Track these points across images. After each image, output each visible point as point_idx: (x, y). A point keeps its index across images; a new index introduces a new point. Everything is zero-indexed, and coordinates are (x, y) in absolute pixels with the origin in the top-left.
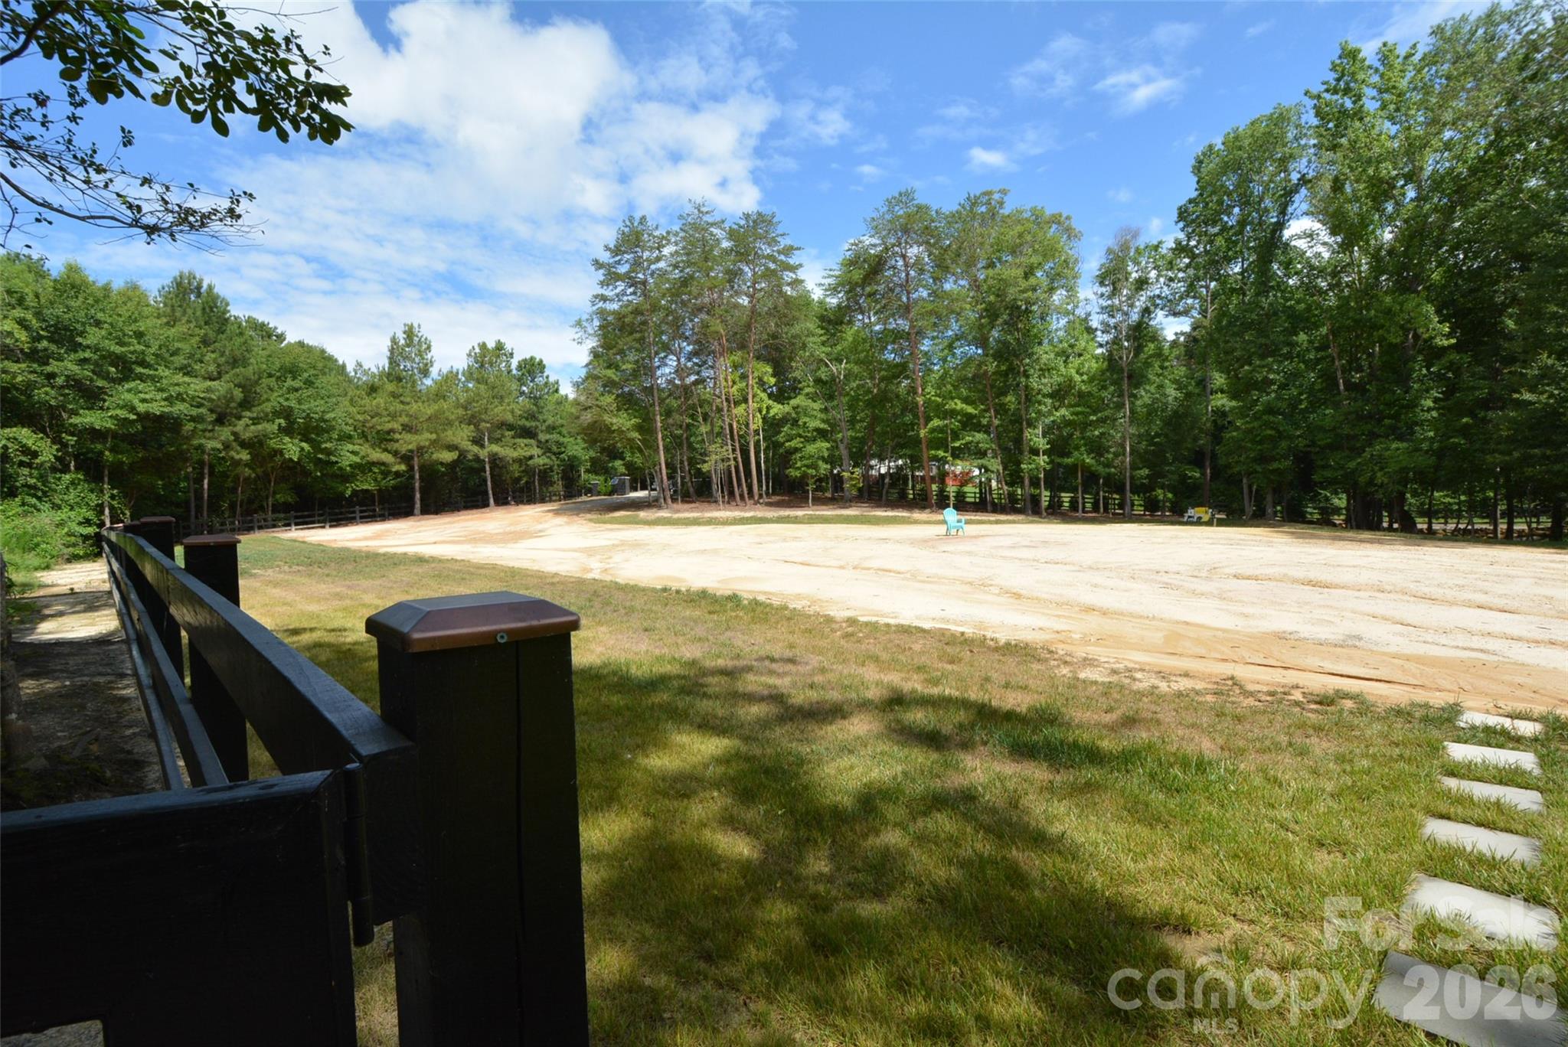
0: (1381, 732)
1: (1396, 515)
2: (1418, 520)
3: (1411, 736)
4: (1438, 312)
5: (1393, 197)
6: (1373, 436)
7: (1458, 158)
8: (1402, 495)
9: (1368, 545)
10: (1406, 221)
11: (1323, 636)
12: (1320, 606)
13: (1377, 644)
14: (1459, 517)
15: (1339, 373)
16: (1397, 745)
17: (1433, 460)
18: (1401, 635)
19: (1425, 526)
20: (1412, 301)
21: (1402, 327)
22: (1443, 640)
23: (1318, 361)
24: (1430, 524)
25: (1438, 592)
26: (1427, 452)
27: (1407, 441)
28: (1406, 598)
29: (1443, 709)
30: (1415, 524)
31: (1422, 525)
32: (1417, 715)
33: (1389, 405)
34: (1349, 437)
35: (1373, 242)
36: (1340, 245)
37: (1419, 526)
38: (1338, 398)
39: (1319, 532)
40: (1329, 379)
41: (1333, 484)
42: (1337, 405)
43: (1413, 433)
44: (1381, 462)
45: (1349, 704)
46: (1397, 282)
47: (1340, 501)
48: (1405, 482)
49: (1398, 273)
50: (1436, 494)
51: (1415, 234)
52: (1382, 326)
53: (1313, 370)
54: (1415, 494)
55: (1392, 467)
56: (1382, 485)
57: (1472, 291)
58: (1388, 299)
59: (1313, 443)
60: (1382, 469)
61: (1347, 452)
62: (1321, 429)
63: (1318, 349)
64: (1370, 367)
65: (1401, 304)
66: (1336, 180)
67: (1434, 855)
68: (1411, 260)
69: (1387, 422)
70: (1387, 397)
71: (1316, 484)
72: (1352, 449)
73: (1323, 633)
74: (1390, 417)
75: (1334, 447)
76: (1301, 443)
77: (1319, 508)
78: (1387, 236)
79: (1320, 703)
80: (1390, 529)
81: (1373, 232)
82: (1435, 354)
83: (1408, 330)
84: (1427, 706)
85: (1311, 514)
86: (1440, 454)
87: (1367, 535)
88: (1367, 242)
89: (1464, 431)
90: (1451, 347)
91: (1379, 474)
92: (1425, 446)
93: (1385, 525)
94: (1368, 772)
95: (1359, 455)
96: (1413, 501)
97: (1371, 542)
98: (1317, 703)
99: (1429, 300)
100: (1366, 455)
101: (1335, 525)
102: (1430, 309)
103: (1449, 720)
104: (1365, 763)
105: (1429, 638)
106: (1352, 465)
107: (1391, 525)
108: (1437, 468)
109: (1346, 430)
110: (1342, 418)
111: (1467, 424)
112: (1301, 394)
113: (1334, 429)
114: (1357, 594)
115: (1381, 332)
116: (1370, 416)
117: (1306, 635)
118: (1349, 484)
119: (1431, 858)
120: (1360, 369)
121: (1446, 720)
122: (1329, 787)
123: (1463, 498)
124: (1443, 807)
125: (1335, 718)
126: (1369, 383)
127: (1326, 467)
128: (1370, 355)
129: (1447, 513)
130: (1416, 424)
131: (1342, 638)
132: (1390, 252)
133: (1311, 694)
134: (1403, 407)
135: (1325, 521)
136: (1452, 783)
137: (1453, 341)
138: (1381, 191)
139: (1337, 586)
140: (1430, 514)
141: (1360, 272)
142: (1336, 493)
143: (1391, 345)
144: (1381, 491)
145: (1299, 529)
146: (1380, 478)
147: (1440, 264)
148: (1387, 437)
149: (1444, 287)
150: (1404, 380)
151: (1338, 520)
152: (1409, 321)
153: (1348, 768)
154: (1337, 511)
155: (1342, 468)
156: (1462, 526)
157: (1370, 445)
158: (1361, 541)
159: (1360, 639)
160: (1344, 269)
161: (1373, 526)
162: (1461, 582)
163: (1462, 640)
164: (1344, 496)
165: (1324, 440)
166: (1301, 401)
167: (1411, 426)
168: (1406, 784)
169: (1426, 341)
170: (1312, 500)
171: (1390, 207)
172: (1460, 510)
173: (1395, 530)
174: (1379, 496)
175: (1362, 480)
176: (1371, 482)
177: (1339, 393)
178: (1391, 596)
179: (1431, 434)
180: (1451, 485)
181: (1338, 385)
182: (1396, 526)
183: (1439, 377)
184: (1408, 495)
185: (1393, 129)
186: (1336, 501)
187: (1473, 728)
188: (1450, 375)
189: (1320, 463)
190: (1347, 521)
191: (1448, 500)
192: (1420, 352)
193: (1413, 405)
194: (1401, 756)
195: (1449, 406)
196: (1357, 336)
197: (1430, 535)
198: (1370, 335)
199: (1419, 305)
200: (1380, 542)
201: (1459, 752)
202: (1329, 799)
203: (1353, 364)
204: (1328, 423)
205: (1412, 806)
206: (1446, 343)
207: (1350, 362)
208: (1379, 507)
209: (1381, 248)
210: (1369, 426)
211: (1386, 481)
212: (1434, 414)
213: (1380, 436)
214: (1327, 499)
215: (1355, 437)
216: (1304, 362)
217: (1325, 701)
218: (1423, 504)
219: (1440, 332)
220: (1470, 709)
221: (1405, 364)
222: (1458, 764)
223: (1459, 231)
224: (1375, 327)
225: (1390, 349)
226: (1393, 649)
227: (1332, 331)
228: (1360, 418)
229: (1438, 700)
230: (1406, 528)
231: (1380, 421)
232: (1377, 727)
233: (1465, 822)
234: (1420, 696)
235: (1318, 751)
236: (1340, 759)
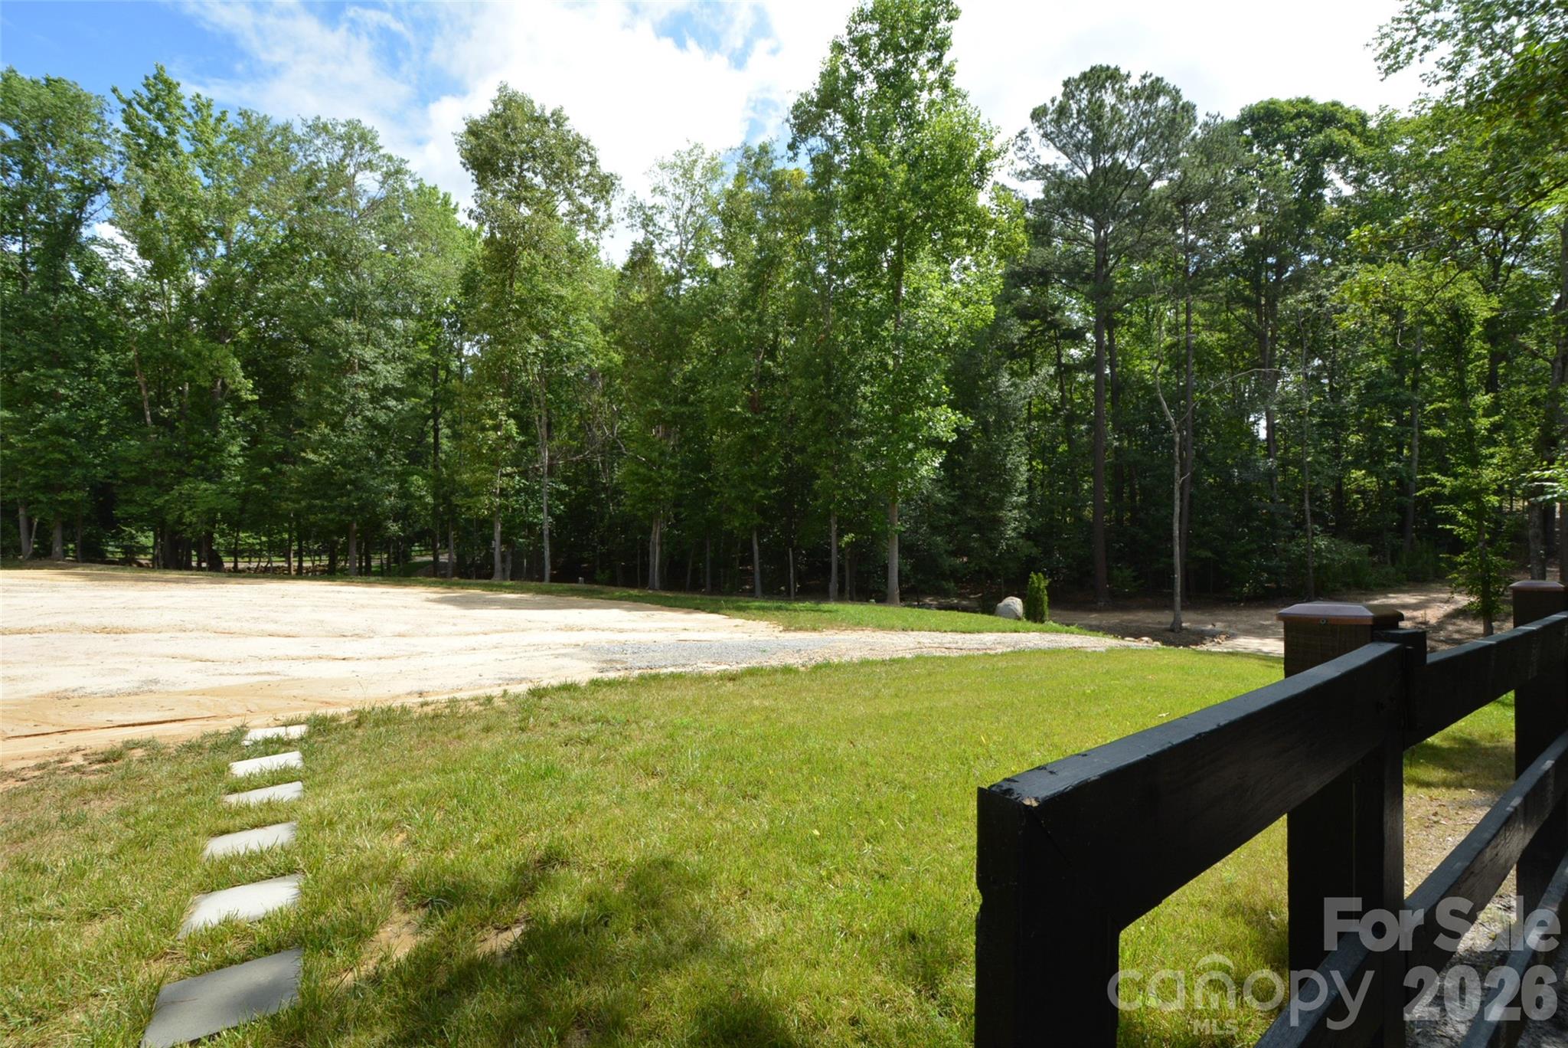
0: (171, 773)
1: (204, 554)
2: (225, 559)
3: (200, 767)
4: (243, 367)
5: (204, 245)
6: (181, 475)
7: (262, 236)
8: (210, 536)
9: (173, 585)
10: (216, 273)
11: (114, 687)
12: (114, 655)
13: (174, 684)
14: (260, 556)
15: (146, 404)
16: (185, 780)
17: (237, 504)
18: (199, 671)
19: (232, 565)
20: (220, 351)
21: (211, 373)
22: (237, 669)
23: (124, 386)
24: (236, 562)
25: (235, 626)
26: (233, 495)
27: (215, 483)
28: (208, 634)
29: (231, 734)
30: (222, 563)
31: (228, 564)
32: (208, 745)
33: (198, 445)
34: (156, 473)
35: (183, 281)
36: (150, 272)
37: (226, 565)
38: (145, 430)
39: (120, 573)
40: (135, 409)
41: (140, 521)
42: (144, 437)
43: (221, 476)
44: (189, 500)
45: (139, 753)
46: (206, 328)
47: (147, 539)
48: (213, 522)
49: (209, 318)
50: (242, 535)
51: (223, 288)
52: (192, 367)
53: (117, 395)
54: (222, 534)
55: (201, 507)
56: (190, 524)
57: (272, 357)
58: (198, 342)
59: (115, 475)
60: (190, 508)
61: (154, 489)
62: (125, 460)
63: (122, 374)
64: (180, 405)
65: (211, 351)
66: (146, 201)
67: (212, 872)
68: (220, 312)
69: (196, 462)
70: (196, 437)
71: (118, 520)
72: (159, 485)
73: (115, 683)
74: (201, 458)
75: (140, 481)
76: (100, 473)
77: (123, 547)
78: (199, 281)
79: (105, 761)
80: (199, 568)
81: (184, 271)
82: (240, 406)
83: (217, 377)
84: (217, 734)
85: (112, 553)
86: (245, 498)
87: (173, 575)
88: (178, 279)
89: (264, 479)
90: (253, 402)
91: (187, 514)
92: (232, 490)
93: (194, 564)
94: (153, 817)
95: (167, 492)
96: (221, 541)
97: (177, 581)
98: (100, 762)
99: (236, 355)
100: (175, 493)
101: (140, 565)
102: (236, 363)
103: (236, 742)
104: (151, 809)
105: (225, 670)
106: (159, 502)
107: (199, 563)
108: (242, 511)
109: (153, 465)
110: (149, 451)
111: (267, 474)
112: (101, 418)
113: (141, 462)
114: (157, 636)
115: (190, 372)
116: (179, 454)
117: (94, 689)
118: (156, 521)
119: (209, 876)
120: (168, 405)
121: (233, 744)
122: (107, 848)
123: (264, 539)
124: (222, 824)
125: (119, 773)
126: (178, 420)
127: (129, 502)
128: (180, 393)
129: (253, 553)
130: (223, 467)
131: (137, 685)
132: (201, 297)
133: (95, 754)
134: (211, 449)
135: (129, 560)
136: (233, 799)
137: (256, 397)
138: (194, 236)
139: (135, 631)
140: (236, 553)
141: (170, 307)
142: (143, 531)
143: (200, 386)
144: (189, 530)
145: (95, 570)
146: (189, 517)
147: (246, 324)
148: (196, 476)
149: (249, 346)
150: (213, 423)
151: (144, 559)
152: (218, 369)
153: (132, 820)
154: (143, 550)
155: (149, 504)
156: (263, 564)
157: (179, 483)
158: (167, 581)
159: (156, 682)
160: (154, 296)
161: (182, 565)
162: (256, 615)
163: (253, 667)
164: (151, 534)
165: (128, 472)
166: (101, 426)
167: (219, 469)
168: (191, 815)
169: (232, 392)
170: (114, 537)
171: (201, 253)
172: (261, 550)
173: (203, 569)
174: (188, 535)
175: (170, 518)
176: (179, 521)
177: (146, 425)
178: (194, 634)
179: (238, 478)
180: (255, 527)
181: (144, 416)
182: (204, 565)
183: (245, 427)
184: (216, 535)
185: (207, 182)
186: (142, 540)
187: (256, 743)
188: (254, 427)
189: (123, 497)
190: (154, 560)
191: (251, 541)
192: (228, 400)
193: (220, 449)
194: (189, 790)
195: (255, 453)
196: (166, 371)
197: (236, 573)
198: (179, 373)
199: (226, 356)
200: (186, 581)
201: (241, 769)
202: (107, 862)
203: (161, 399)
204: (133, 455)
205: (195, 834)
206: (250, 398)
207: (158, 395)
208: (189, 546)
209: (192, 290)
210: (178, 465)
211: (194, 520)
212: (241, 460)
213: (188, 475)
214: (132, 537)
215: (163, 473)
216: (105, 383)
217: (110, 757)
218: (230, 544)
219: (247, 389)
220: (255, 727)
221: (214, 407)
222: (240, 780)
223: (260, 301)
224: (184, 365)
225: (199, 392)
226: (190, 687)
227: (139, 357)
228: (169, 454)
229: (226, 726)
230: (214, 566)
231: (189, 460)
232: (167, 768)
233: (242, 829)
234: (211, 727)
235: (98, 815)
236: (123, 814)
